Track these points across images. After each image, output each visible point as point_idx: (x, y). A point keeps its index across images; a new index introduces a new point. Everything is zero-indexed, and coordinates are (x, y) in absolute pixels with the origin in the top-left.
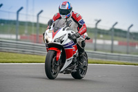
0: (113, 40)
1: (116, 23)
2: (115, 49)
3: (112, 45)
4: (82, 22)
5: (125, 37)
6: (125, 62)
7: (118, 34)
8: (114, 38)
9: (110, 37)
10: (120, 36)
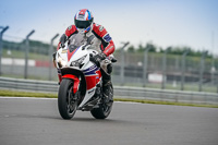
0: (27, 59)
1: (33, 32)
2: (30, 73)
3: (26, 66)
4: (108, 38)
5: (47, 54)
6: (47, 93)
7: (35, 48)
8: (29, 55)
9: (23, 54)
10: (38, 52)
